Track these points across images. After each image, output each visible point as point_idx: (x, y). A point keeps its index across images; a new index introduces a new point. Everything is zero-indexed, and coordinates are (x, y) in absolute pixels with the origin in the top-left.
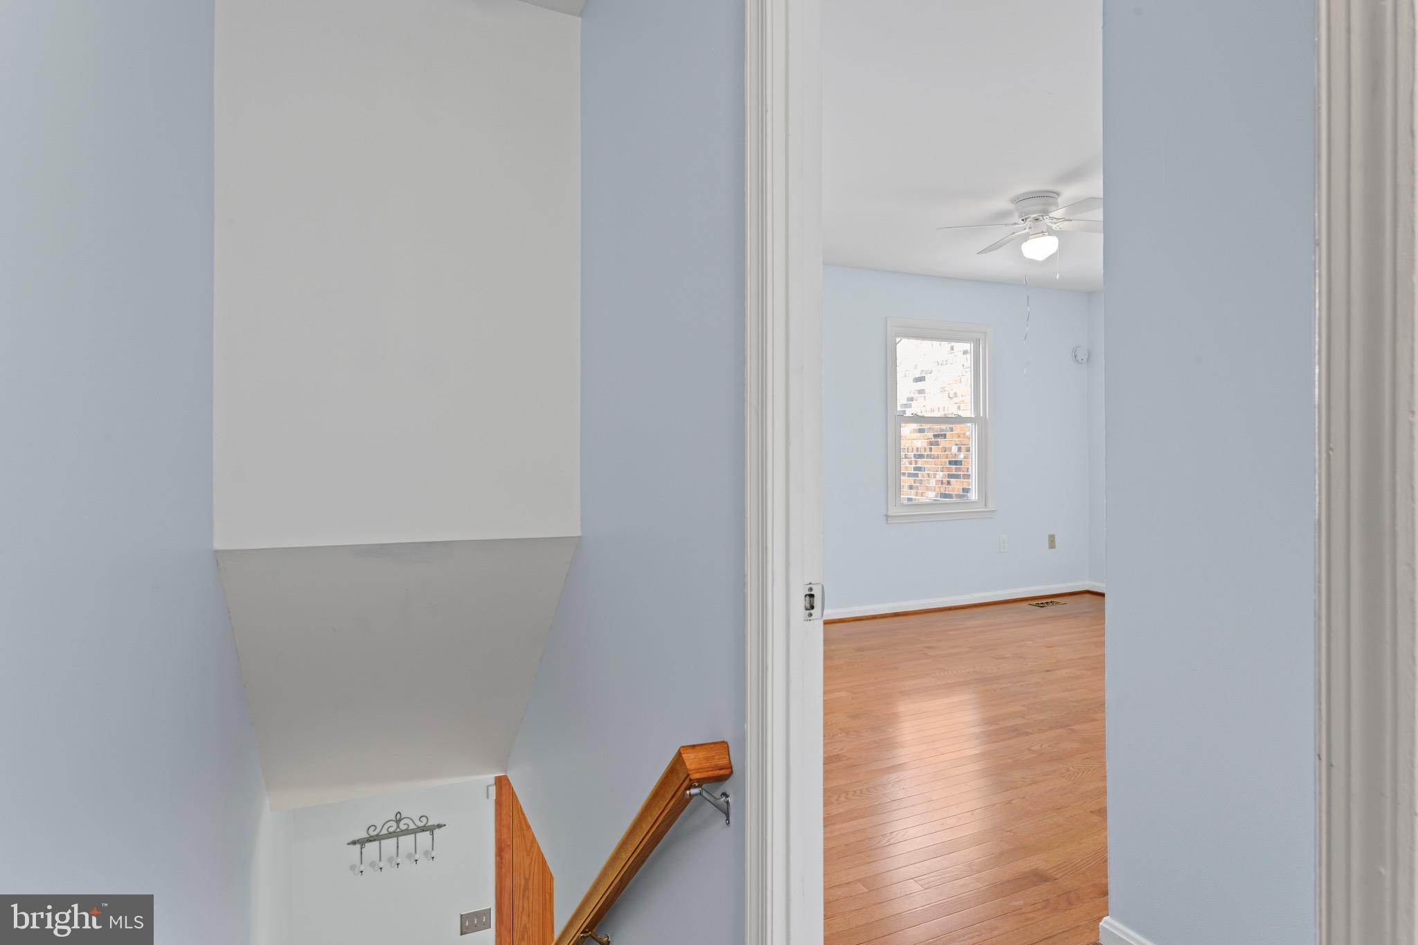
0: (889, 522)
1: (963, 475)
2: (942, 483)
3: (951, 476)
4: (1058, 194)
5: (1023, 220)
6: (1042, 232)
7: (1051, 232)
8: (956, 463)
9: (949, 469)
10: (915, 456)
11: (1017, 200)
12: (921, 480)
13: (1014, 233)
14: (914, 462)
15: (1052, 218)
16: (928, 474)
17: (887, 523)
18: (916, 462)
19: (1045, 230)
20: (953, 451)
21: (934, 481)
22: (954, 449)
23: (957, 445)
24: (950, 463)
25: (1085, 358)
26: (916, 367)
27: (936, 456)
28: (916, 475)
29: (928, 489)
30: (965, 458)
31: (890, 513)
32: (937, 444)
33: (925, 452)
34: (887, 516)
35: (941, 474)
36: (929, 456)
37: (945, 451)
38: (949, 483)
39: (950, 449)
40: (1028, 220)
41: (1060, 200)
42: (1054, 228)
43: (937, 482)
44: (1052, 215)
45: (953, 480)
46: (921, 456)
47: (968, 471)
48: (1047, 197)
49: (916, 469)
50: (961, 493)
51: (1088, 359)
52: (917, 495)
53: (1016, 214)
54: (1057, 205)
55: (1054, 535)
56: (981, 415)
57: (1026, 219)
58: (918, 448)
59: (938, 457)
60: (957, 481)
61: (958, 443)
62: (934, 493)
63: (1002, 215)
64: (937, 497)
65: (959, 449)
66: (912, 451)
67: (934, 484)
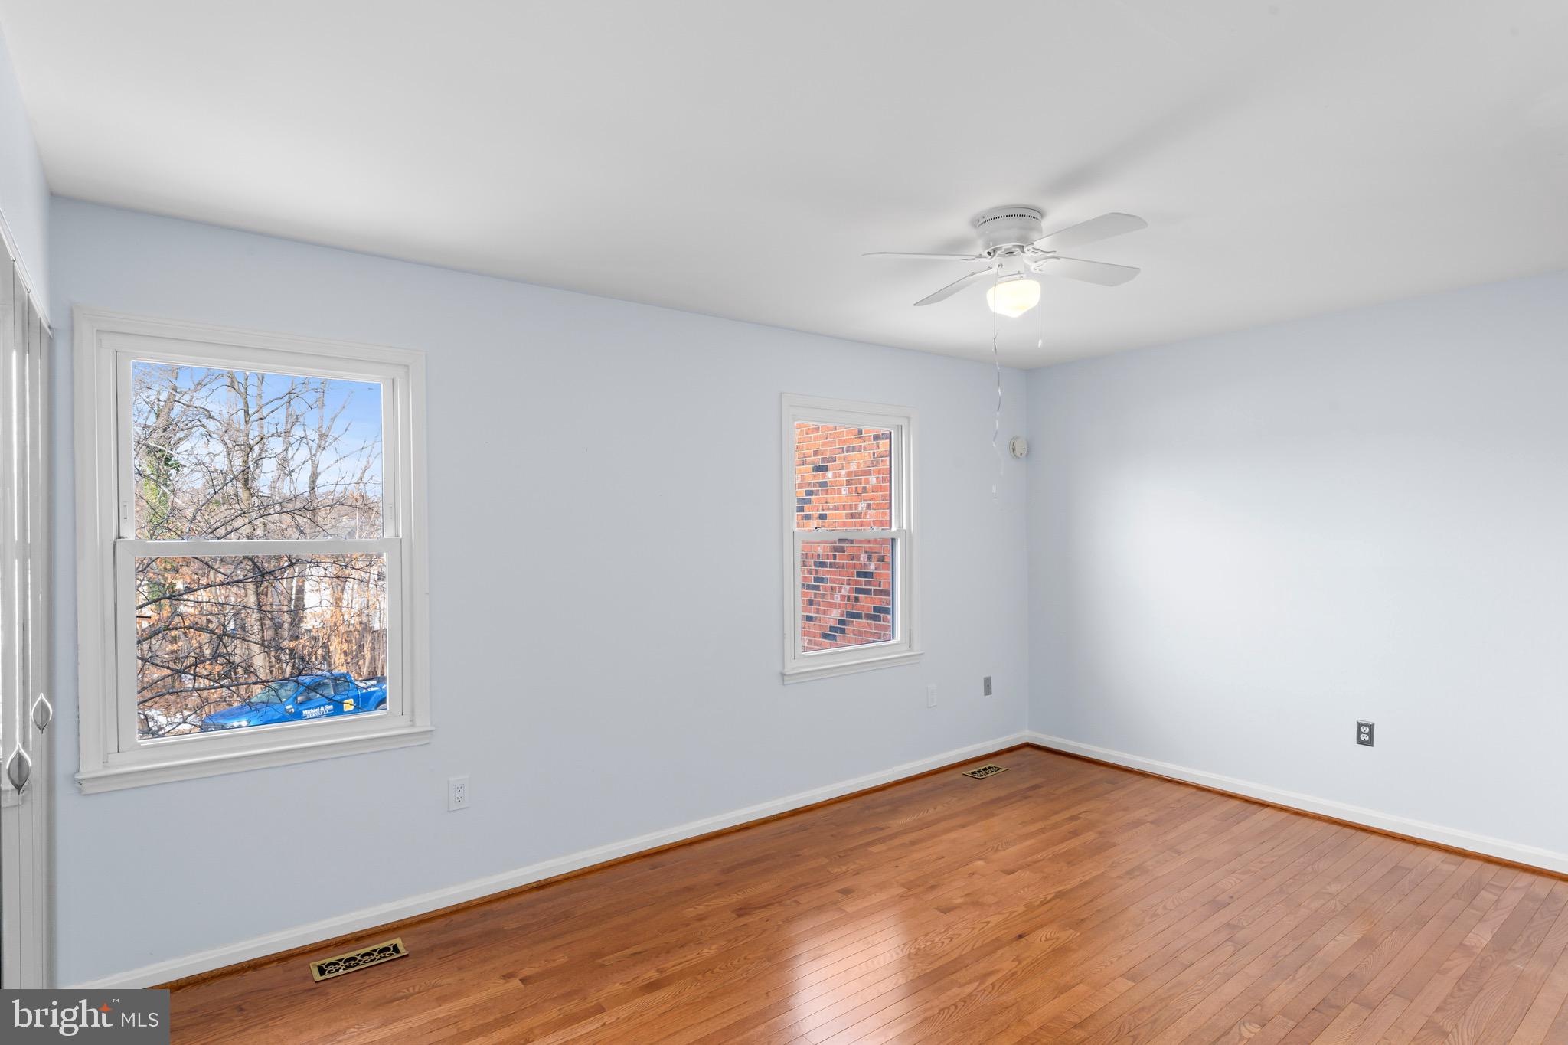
0: (785, 683)
1: (874, 590)
2: (849, 599)
3: (858, 591)
4: (1042, 213)
5: (989, 253)
6: (1019, 273)
7: (1031, 276)
8: (866, 575)
9: (857, 582)
10: (815, 563)
11: (978, 222)
12: (824, 594)
13: (973, 273)
14: (814, 572)
15: (1036, 250)
16: (832, 587)
17: (784, 685)
18: (817, 572)
19: (1022, 271)
20: (862, 559)
21: (839, 596)
22: (863, 557)
23: (866, 552)
24: (859, 574)
25: (1025, 452)
26: (816, 453)
27: (841, 565)
28: (817, 588)
29: (832, 605)
30: (876, 569)
31: (788, 670)
32: (842, 550)
33: (828, 559)
34: (783, 675)
35: (848, 587)
36: (832, 565)
37: (852, 560)
38: (857, 599)
39: (858, 557)
40: (998, 252)
41: (1046, 224)
42: (1032, 269)
43: (843, 597)
44: (1037, 244)
45: (862, 596)
46: (823, 565)
47: (880, 586)
48: (1027, 215)
49: (817, 580)
50: (873, 613)
51: (1027, 455)
52: (818, 613)
53: (980, 243)
54: (1040, 231)
55: (990, 678)
56: (905, 527)
57: (994, 251)
58: (819, 555)
59: (843, 567)
60: (866, 598)
61: (868, 550)
62: (839, 611)
63: (955, 247)
64: (842, 615)
65: (870, 558)
66: (812, 558)
67: (839, 599)
